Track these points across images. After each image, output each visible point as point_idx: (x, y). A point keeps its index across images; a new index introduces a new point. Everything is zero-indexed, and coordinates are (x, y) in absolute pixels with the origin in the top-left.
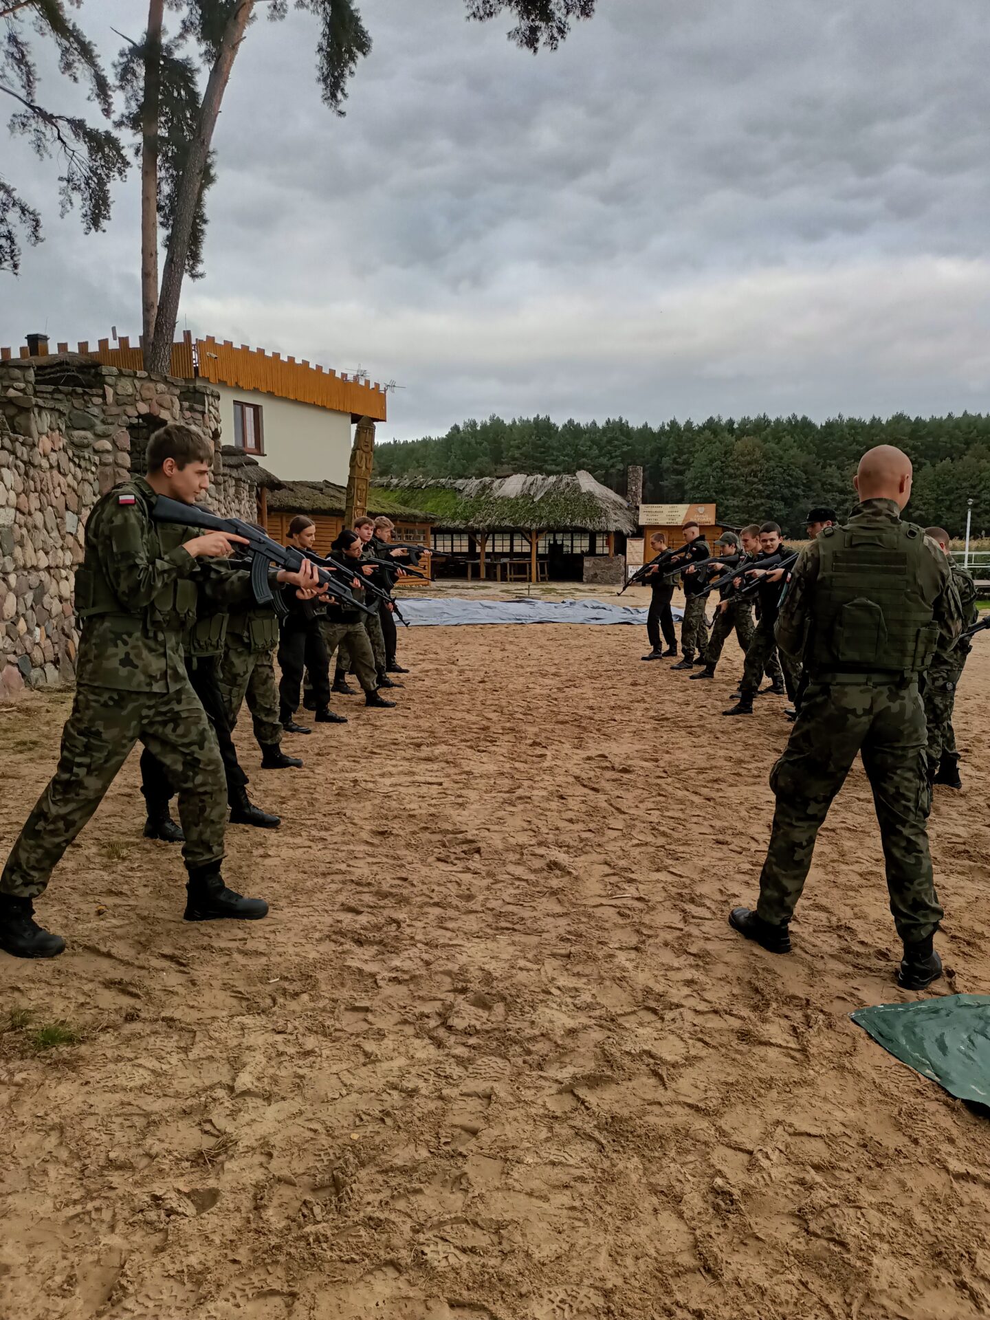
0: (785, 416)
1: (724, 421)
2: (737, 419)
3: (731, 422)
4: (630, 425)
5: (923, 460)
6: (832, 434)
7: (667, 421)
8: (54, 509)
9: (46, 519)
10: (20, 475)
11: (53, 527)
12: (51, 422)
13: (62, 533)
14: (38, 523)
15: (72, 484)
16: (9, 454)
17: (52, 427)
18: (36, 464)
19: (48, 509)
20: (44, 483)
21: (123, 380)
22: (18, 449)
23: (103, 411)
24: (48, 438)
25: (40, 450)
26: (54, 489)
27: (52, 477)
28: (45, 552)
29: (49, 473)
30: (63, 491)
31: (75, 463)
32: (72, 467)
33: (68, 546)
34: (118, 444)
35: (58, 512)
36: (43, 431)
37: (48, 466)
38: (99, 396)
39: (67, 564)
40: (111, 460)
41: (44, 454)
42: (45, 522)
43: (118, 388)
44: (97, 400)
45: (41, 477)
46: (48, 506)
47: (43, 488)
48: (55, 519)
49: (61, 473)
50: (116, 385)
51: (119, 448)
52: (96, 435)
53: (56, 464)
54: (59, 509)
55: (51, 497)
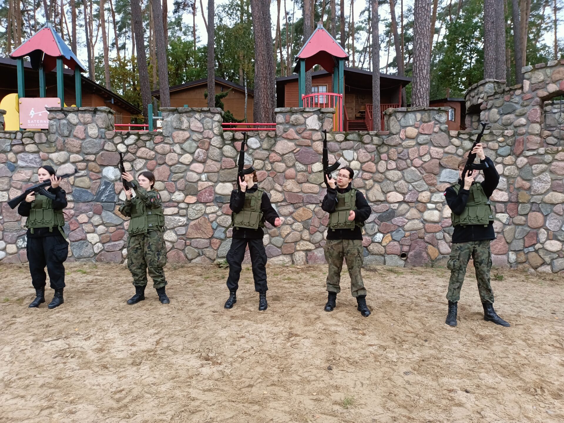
8: (419, 168)
9: (405, 175)
10: (369, 152)
11: (416, 179)
12: (422, 118)
13: (430, 182)
14: (390, 177)
15: (454, 152)
16: (355, 142)
17: (423, 120)
18: (392, 144)
19: (409, 169)
20: (402, 154)
21: (536, 72)
22: (366, 139)
23: (522, 98)
24: (416, 128)
25: (401, 136)
26: (420, 157)
27: (419, 150)
28: (400, 193)
29: (416, 148)
30: (434, 157)
31: (462, 138)
32: (456, 141)
33: (438, 190)
34: (530, 119)
35: (425, 170)
36: (408, 125)
37: (414, 143)
38: (519, 89)
39: (435, 201)
40: (524, 131)
41: (408, 138)
42: (403, 176)
43: (533, 79)
44: (518, 92)
45: (399, 151)
46: (409, 167)
47: (401, 157)
48: (420, 174)
49: (435, 146)
50: (532, 77)
51: (531, 122)
52: (517, 116)
53: (425, 142)
54: (426, 168)
55: (414, 162)
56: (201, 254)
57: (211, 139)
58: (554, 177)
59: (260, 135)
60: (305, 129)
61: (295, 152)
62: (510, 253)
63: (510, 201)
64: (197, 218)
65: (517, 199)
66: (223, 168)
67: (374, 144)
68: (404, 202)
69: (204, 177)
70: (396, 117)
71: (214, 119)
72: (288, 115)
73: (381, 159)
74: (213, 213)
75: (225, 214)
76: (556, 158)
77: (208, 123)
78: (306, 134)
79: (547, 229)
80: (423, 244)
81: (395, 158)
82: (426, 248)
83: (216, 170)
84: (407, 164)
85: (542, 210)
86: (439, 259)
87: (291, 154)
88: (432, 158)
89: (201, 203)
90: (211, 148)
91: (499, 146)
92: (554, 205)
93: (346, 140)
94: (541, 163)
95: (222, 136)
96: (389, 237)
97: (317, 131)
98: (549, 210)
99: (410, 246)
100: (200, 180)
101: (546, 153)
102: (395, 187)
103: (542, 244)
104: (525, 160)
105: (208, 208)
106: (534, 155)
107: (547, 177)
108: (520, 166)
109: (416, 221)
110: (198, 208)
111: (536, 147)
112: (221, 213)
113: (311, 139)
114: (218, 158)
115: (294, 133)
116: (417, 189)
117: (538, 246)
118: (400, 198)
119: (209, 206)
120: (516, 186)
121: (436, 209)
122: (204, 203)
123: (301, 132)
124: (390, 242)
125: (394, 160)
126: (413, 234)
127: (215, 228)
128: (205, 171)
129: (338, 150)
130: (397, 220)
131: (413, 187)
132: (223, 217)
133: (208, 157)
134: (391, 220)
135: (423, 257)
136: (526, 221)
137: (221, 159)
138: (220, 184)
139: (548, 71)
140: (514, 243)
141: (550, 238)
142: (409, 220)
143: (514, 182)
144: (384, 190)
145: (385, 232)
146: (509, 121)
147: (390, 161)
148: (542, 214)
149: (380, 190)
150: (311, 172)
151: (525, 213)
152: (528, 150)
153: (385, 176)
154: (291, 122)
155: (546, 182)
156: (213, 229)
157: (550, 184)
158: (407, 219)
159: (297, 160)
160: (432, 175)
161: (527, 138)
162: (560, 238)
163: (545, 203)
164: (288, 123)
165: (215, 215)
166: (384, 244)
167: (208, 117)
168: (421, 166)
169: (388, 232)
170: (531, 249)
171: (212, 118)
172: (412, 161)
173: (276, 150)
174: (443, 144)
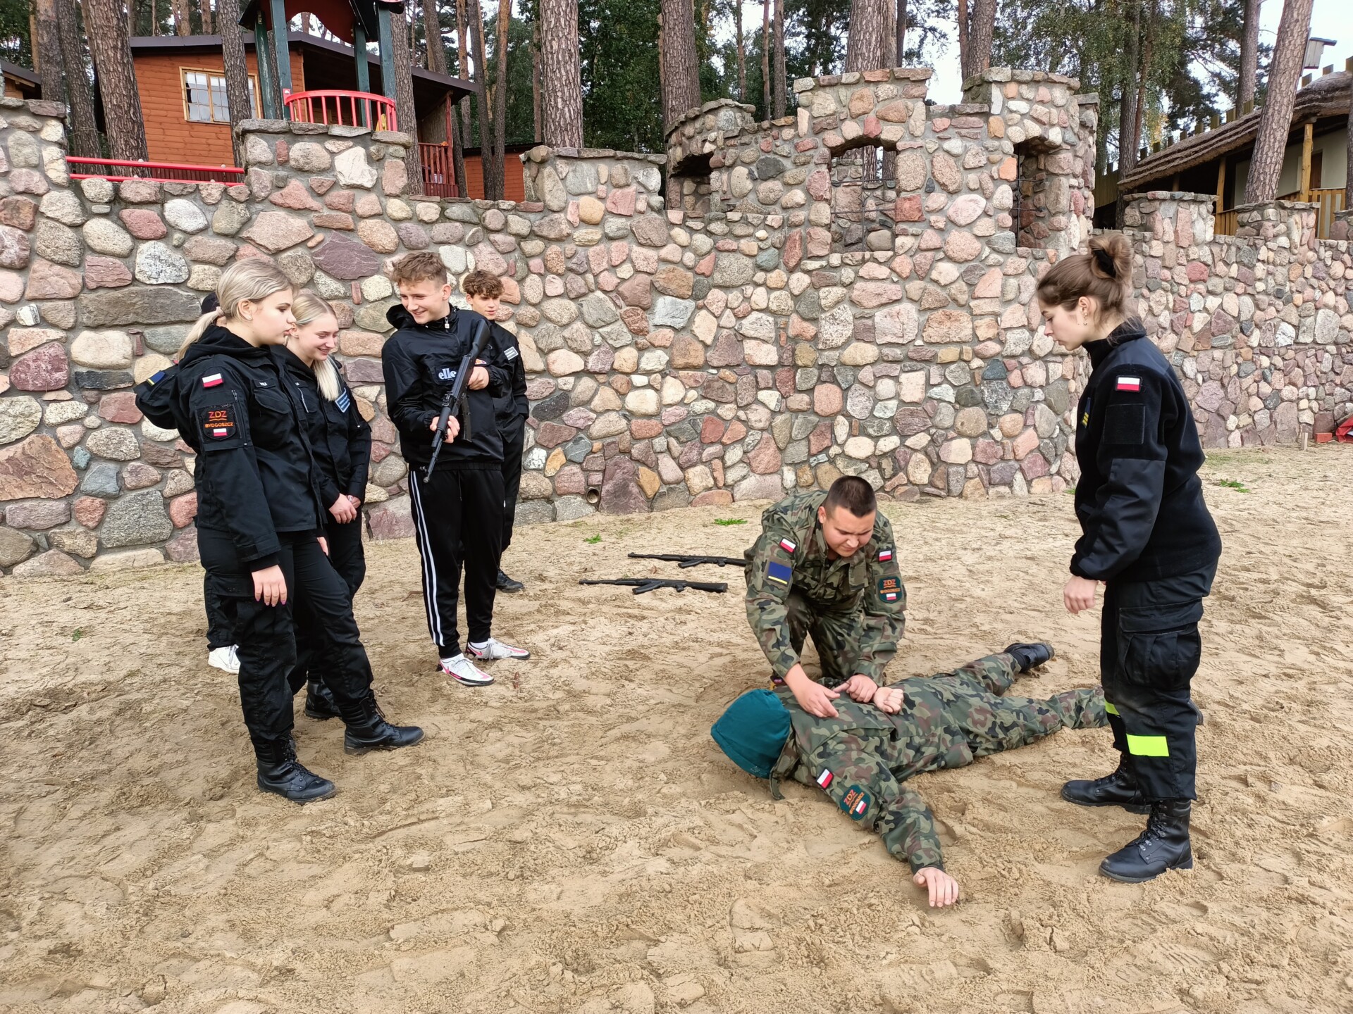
8: (613, 295)
9: (585, 309)
10: (502, 253)
11: (607, 319)
12: (610, 176)
13: (635, 326)
14: (552, 315)
15: (677, 259)
16: (467, 227)
17: (614, 182)
18: (552, 236)
19: (591, 295)
20: (574, 260)
21: (821, 93)
22: (493, 218)
23: (796, 147)
24: (601, 199)
25: (569, 217)
26: (613, 267)
27: (609, 252)
28: (577, 352)
29: (602, 246)
30: (641, 269)
31: (691, 229)
32: (681, 235)
33: (653, 345)
34: (812, 192)
35: (624, 298)
36: (583, 190)
37: (598, 237)
38: (789, 126)
39: (649, 368)
40: (802, 218)
41: (586, 222)
42: (581, 313)
43: (815, 107)
44: (788, 133)
45: (569, 253)
46: (592, 291)
47: (574, 267)
48: (614, 308)
49: (641, 245)
50: (813, 104)
51: (813, 198)
52: (786, 184)
53: (620, 233)
54: (626, 294)
55: (601, 279)
56: (43, 542)
57: (40, 196)
58: (858, 311)
59: (204, 193)
60: (335, 184)
61: (310, 244)
62: (785, 469)
63: (781, 364)
64: (18, 441)
65: (794, 360)
66: (93, 285)
67: (511, 234)
68: (587, 372)
69: (26, 314)
70: (556, 170)
71: (44, 135)
72: (280, 141)
73: (530, 272)
74: (69, 422)
75: (113, 423)
76: (860, 274)
77: (23, 145)
78: (337, 197)
79: (848, 416)
80: (629, 465)
81: (561, 269)
82: (636, 474)
83: (69, 292)
84: (586, 284)
85: (839, 378)
86: (662, 495)
87: (300, 251)
88: (637, 271)
89: (26, 392)
90: (42, 225)
91: (760, 249)
92: (858, 367)
93: (443, 217)
94: (835, 285)
95: (75, 187)
96: (559, 457)
97: (368, 190)
98: (850, 378)
99: (604, 471)
100: (13, 322)
101: (844, 264)
102: (564, 338)
103: (842, 446)
104: (806, 279)
105: (53, 406)
106: (822, 267)
107: (846, 313)
108: (796, 292)
109: (613, 416)
110: (18, 409)
111: (825, 252)
112: (99, 422)
113: (352, 212)
114: (73, 255)
115: (306, 193)
116: (611, 342)
117: (835, 450)
118: (577, 363)
119: (55, 401)
120: (791, 332)
121: (649, 386)
122: (37, 393)
123: (322, 190)
124: (563, 466)
125: (559, 275)
126: (609, 444)
127: (83, 465)
128: (29, 294)
129: (427, 246)
130: (575, 416)
131: (603, 338)
132: (105, 432)
133: (33, 252)
134: (561, 415)
135: (630, 493)
136: (812, 403)
137: (82, 260)
138: (86, 334)
139: (843, 92)
140: (790, 449)
141: (856, 432)
142: (599, 414)
143: (786, 324)
144: (541, 346)
145: (551, 445)
146: (772, 196)
147: (550, 277)
148: (839, 386)
149: (534, 346)
150: (363, 301)
151: (809, 386)
152: (809, 258)
153: (542, 311)
154: (292, 163)
155: (844, 323)
156: (77, 468)
157: (851, 327)
158: (594, 411)
159: (318, 267)
160: (640, 311)
161: (809, 233)
162: (871, 431)
163: (843, 364)
164: (284, 163)
165: (77, 428)
166: (550, 472)
167: (20, 128)
168: (616, 290)
169: (558, 445)
170: (822, 457)
171: (35, 132)
172: (596, 276)
173: (254, 237)
174: (656, 239)
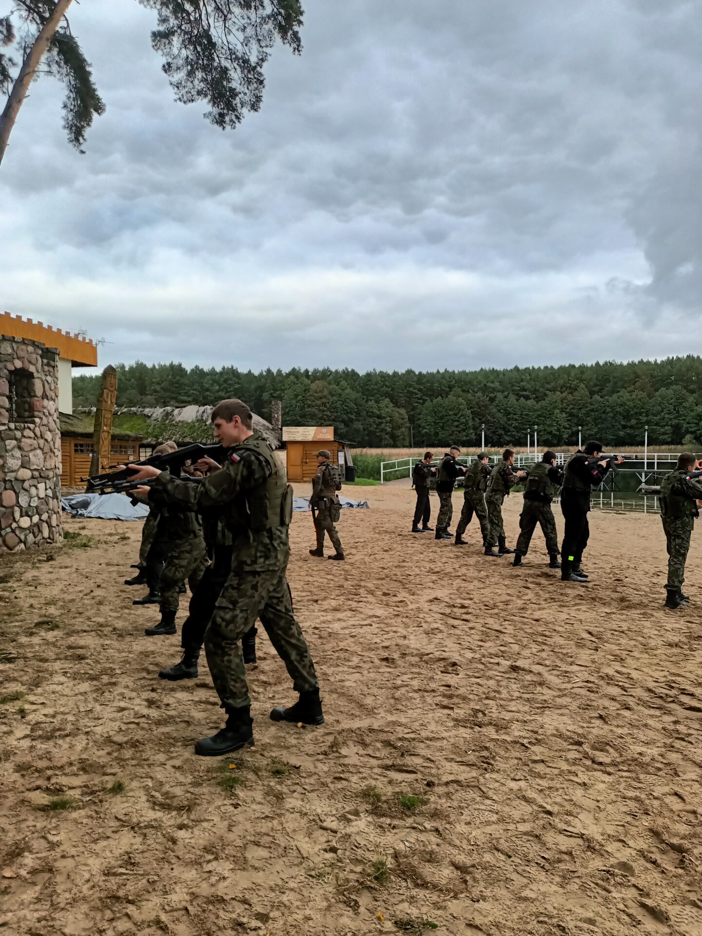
0: (341, 369)
1: (302, 371)
2: (311, 370)
3: (307, 371)
4: (239, 371)
5: (425, 397)
6: (370, 380)
7: (265, 369)
58: (23, 453)
76: (23, 434)
79: (20, 507)
85: (14, 487)
92: (23, 481)
94: (12, 439)
98: (20, 487)
101: (16, 429)
103: (17, 522)
106: (6, 430)
107: (18, 453)
111: (7, 422)
117: (14, 525)
141: (23, 514)
148: (15, 491)
155: (17, 458)
157: (20, 461)
162: (29, 513)
163: (17, 480)
170: (9, 530)
